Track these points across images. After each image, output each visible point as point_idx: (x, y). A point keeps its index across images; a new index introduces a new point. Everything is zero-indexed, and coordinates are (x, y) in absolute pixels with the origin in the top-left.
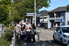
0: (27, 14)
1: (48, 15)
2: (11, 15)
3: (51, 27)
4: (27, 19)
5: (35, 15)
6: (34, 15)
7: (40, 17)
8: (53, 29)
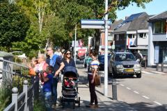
0: (83, 22)
1: (150, 28)
2: (44, 25)
3: (157, 61)
4: (90, 38)
5: (106, 27)
6: (104, 25)
7: (128, 33)
8: (162, 67)
